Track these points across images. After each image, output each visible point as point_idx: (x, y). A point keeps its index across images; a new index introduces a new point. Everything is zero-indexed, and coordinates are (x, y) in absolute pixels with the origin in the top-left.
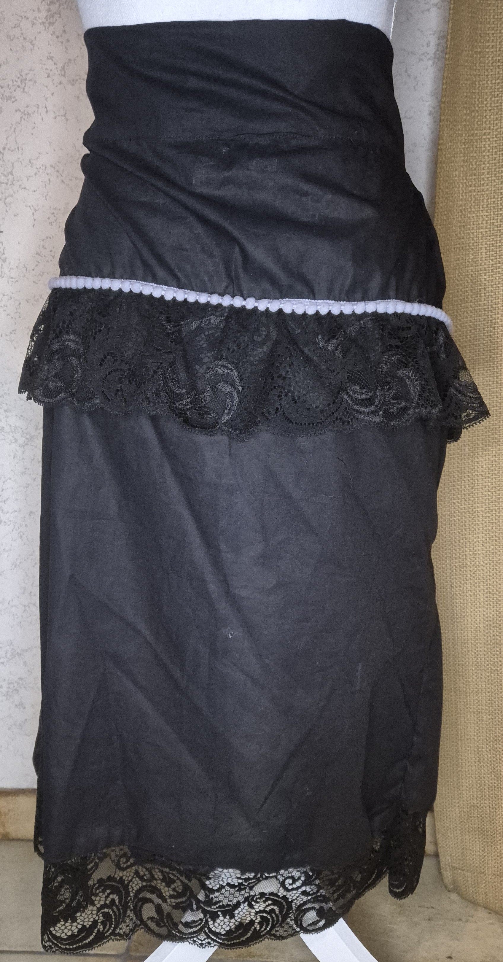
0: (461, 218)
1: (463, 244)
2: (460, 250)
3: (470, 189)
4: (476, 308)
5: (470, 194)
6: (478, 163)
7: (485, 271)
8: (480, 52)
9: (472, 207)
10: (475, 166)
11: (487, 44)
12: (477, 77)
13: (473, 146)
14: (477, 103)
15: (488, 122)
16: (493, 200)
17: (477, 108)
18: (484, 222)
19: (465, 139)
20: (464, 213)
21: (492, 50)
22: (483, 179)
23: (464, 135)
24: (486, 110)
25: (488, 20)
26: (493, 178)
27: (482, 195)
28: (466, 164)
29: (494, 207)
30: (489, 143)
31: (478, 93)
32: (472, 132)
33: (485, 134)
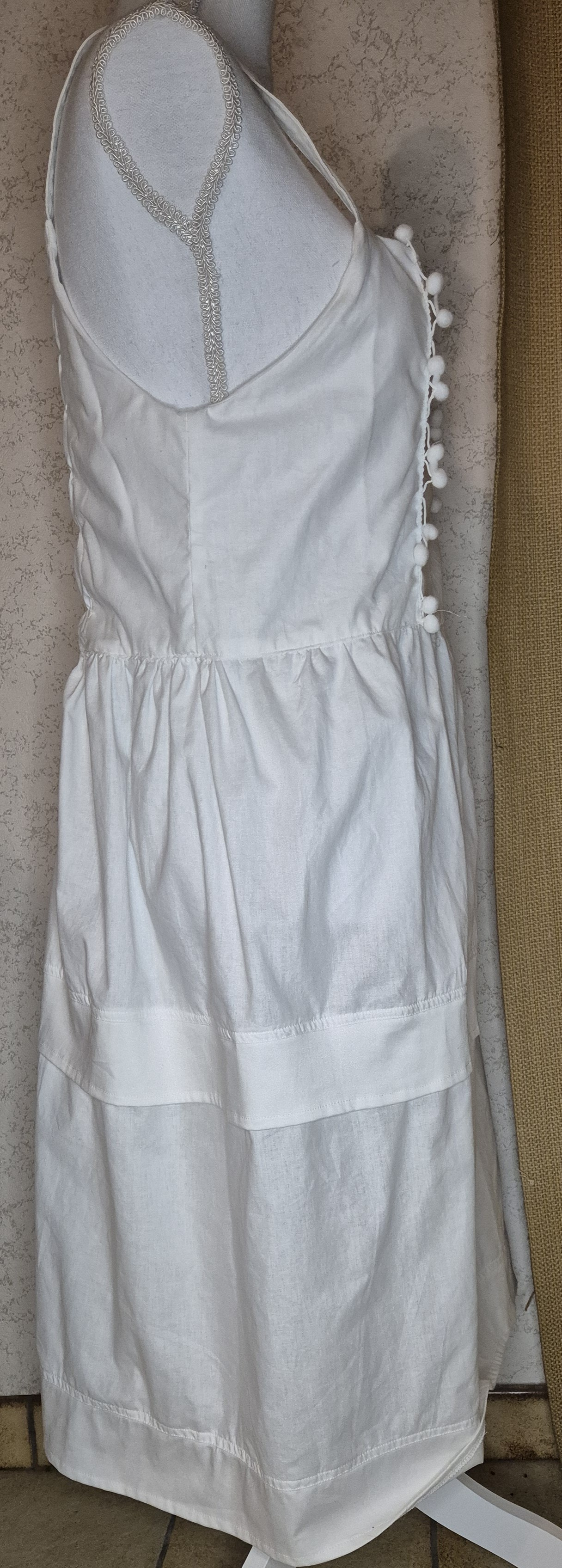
0: (521, 682)
1: (525, 708)
2: (523, 716)
3: (529, 651)
4: (546, 778)
5: (529, 657)
6: (535, 625)
7: (553, 738)
8: (528, 515)
9: (533, 671)
10: (532, 628)
11: (536, 506)
12: (527, 539)
13: (528, 607)
14: (529, 564)
15: (543, 584)
16: (554, 663)
17: (529, 570)
18: (548, 686)
19: (519, 601)
20: (524, 677)
21: (542, 512)
22: (543, 641)
23: (517, 597)
24: (539, 572)
25: (535, 482)
26: (553, 640)
27: (543, 658)
28: (522, 626)
29: (556, 670)
30: (546, 604)
31: (529, 555)
32: (527, 594)
33: (540, 596)
